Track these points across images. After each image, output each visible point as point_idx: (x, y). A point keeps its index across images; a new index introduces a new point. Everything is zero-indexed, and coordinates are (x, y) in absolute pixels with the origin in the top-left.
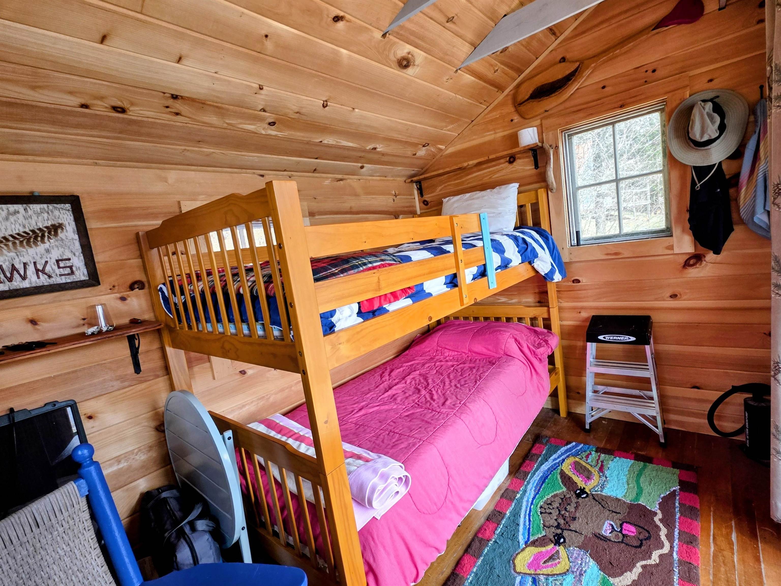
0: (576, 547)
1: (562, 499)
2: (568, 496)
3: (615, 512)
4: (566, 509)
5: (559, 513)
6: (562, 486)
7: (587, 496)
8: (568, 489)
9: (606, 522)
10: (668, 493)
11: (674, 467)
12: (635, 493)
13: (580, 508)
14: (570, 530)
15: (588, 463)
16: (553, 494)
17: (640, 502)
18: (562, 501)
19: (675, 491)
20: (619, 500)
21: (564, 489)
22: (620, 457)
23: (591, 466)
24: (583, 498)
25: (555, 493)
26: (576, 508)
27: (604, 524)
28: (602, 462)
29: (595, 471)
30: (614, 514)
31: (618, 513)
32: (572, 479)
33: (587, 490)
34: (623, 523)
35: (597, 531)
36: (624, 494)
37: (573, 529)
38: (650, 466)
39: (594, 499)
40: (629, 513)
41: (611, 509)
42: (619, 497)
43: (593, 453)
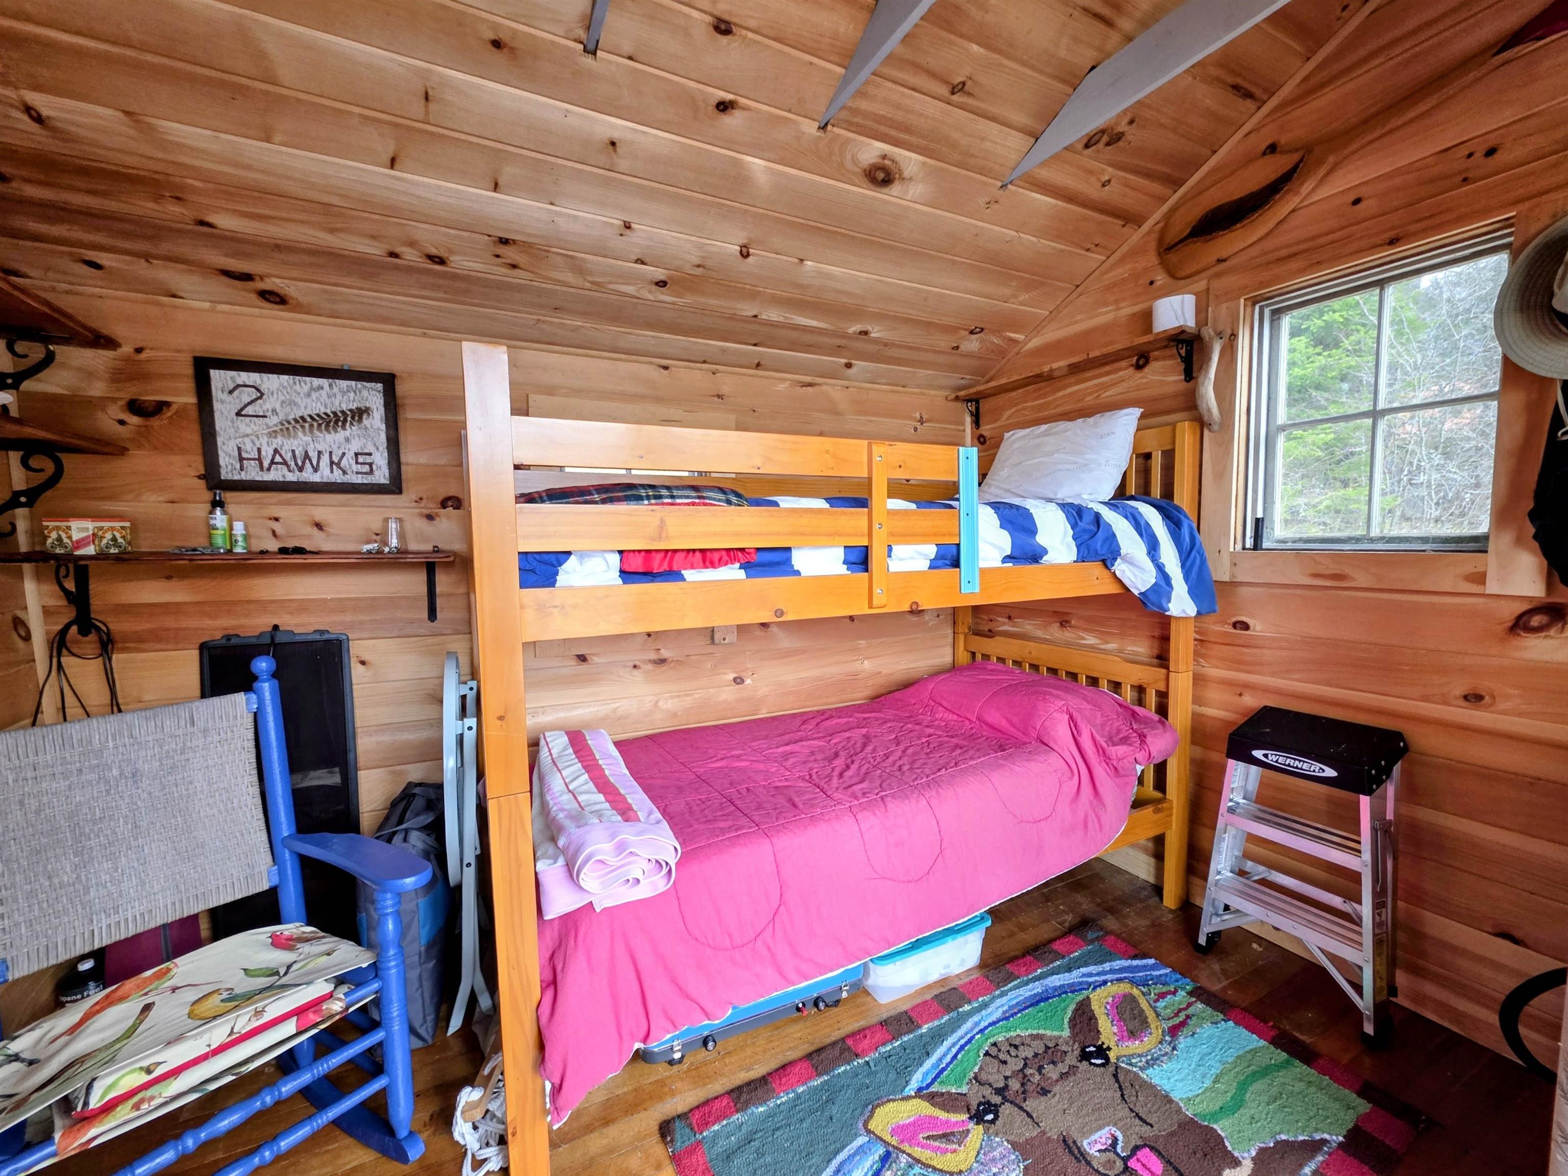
0: (1008, 1141)
1: (1047, 1048)
2: (1064, 1048)
3: (1141, 1119)
4: (1040, 1069)
5: (1022, 1070)
6: (1066, 1025)
7: (1102, 1065)
8: (1074, 1036)
9: (1107, 1129)
10: (1301, 1138)
11: (1360, 1094)
12: (1220, 1104)
13: (1071, 1079)
14: (1021, 1108)
15: (1154, 1009)
16: (1035, 1032)
17: (1215, 1126)
18: (1046, 1052)
19: (1324, 1142)
20: (1170, 1101)
21: (1066, 1033)
22: (1237, 1023)
23: (1158, 1015)
24: (1091, 1064)
25: (1041, 1032)
26: (1063, 1076)
27: (1100, 1128)
28: (1188, 1017)
29: (1157, 1028)
30: (1137, 1121)
31: (1148, 1124)
32: (1096, 1023)
33: (1112, 1055)
34: (1145, 1146)
35: (1075, 1135)
36: (1190, 1095)
37: (1028, 1109)
38: (1300, 1068)
39: (1115, 1076)
40: (1172, 1134)
41: (1136, 1109)
42: (1176, 1096)
43: (1182, 993)
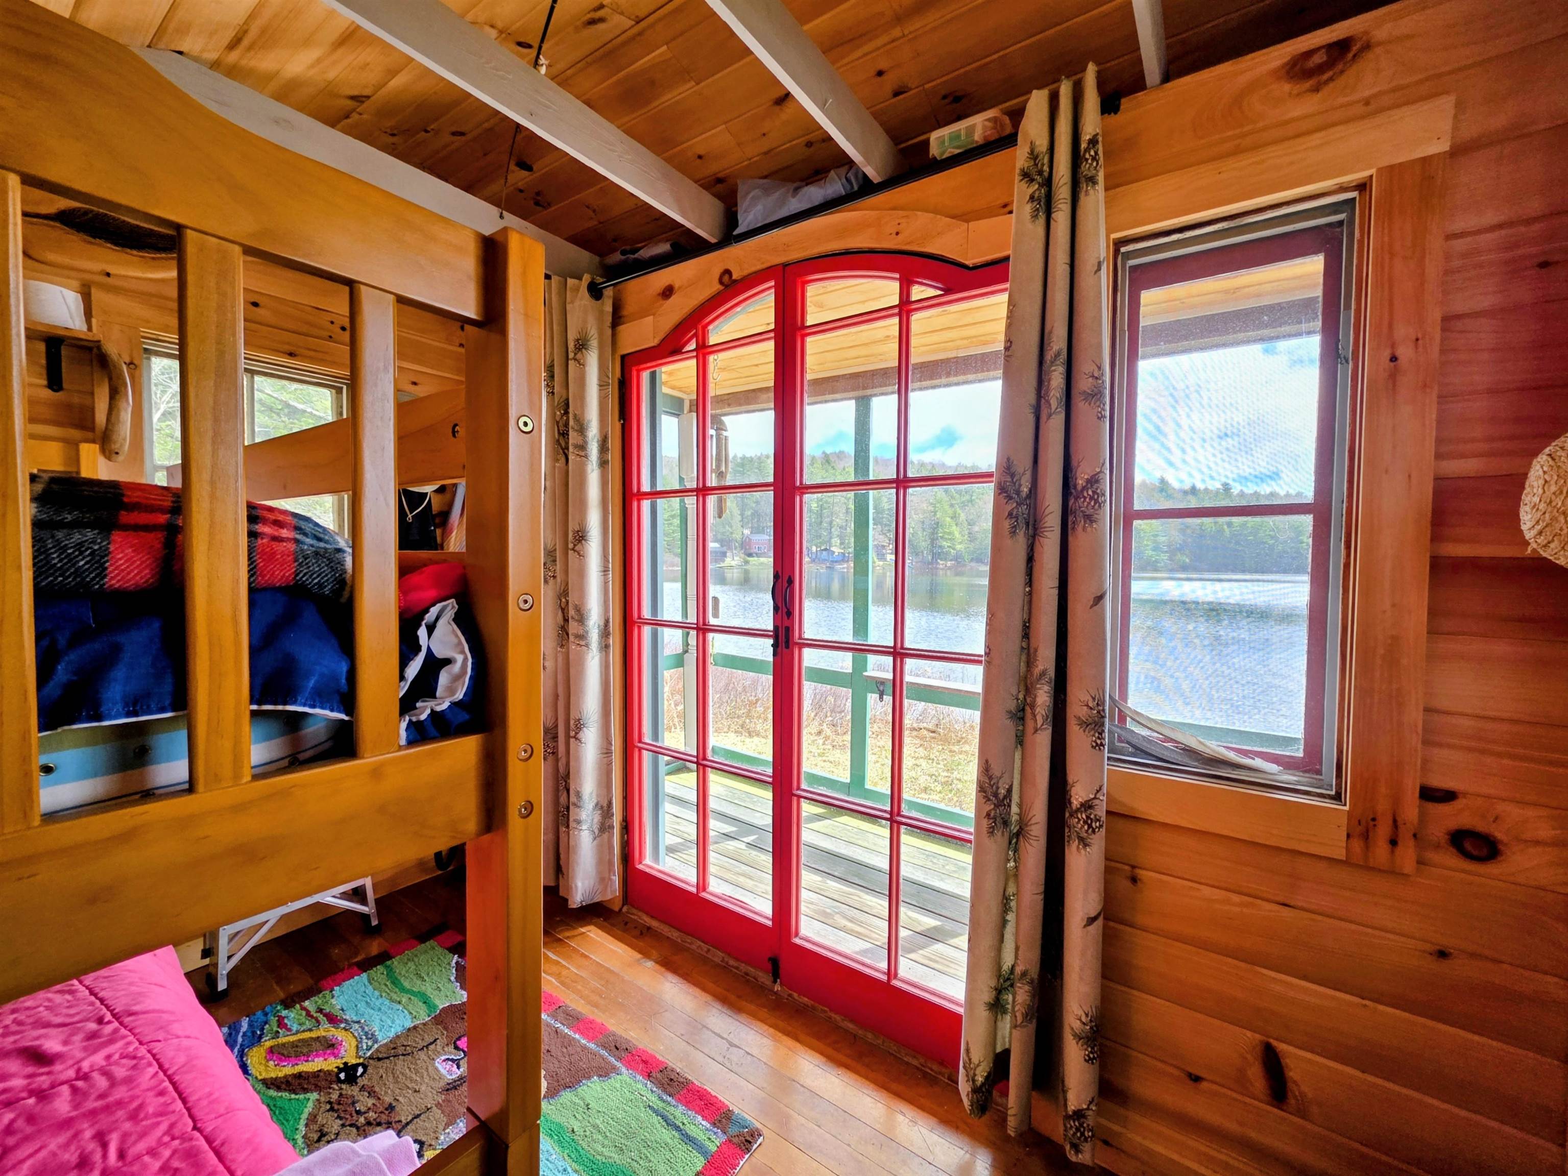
0: (444, 1130)
1: (332, 1109)
2: (335, 1096)
3: (431, 1044)
4: (358, 1113)
5: (358, 1128)
6: (302, 1096)
7: (365, 1067)
9: (437, 1064)
10: (454, 971)
11: (424, 942)
12: (421, 1004)
13: (377, 1089)
14: (407, 1124)
15: (298, 1032)
16: (303, 1122)
17: (441, 1007)
18: (337, 1111)
19: (457, 963)
20: (415, 1028)
21: (314, 1096)
22: (339, 985)
23: (310, 1030)
24: (362, 1075)
25: (305, 1116)
26: (372, 1093)
27: (436, 1069)
28: (320, 1011)
29: (326, 1030)
30: (432, 1047)
31: (435, 1040)
32: (306, 1072)
33: (353, 1061)
34: (455, 1043)
35: (442, 1084)
36: (408, 1017)
37: (410, 1118)
38: (395, 962)
39: (379, 1059)
40: (446, 1028)
41: (420, 1047)
42: (409, 1024)
43: (284, 1013)
